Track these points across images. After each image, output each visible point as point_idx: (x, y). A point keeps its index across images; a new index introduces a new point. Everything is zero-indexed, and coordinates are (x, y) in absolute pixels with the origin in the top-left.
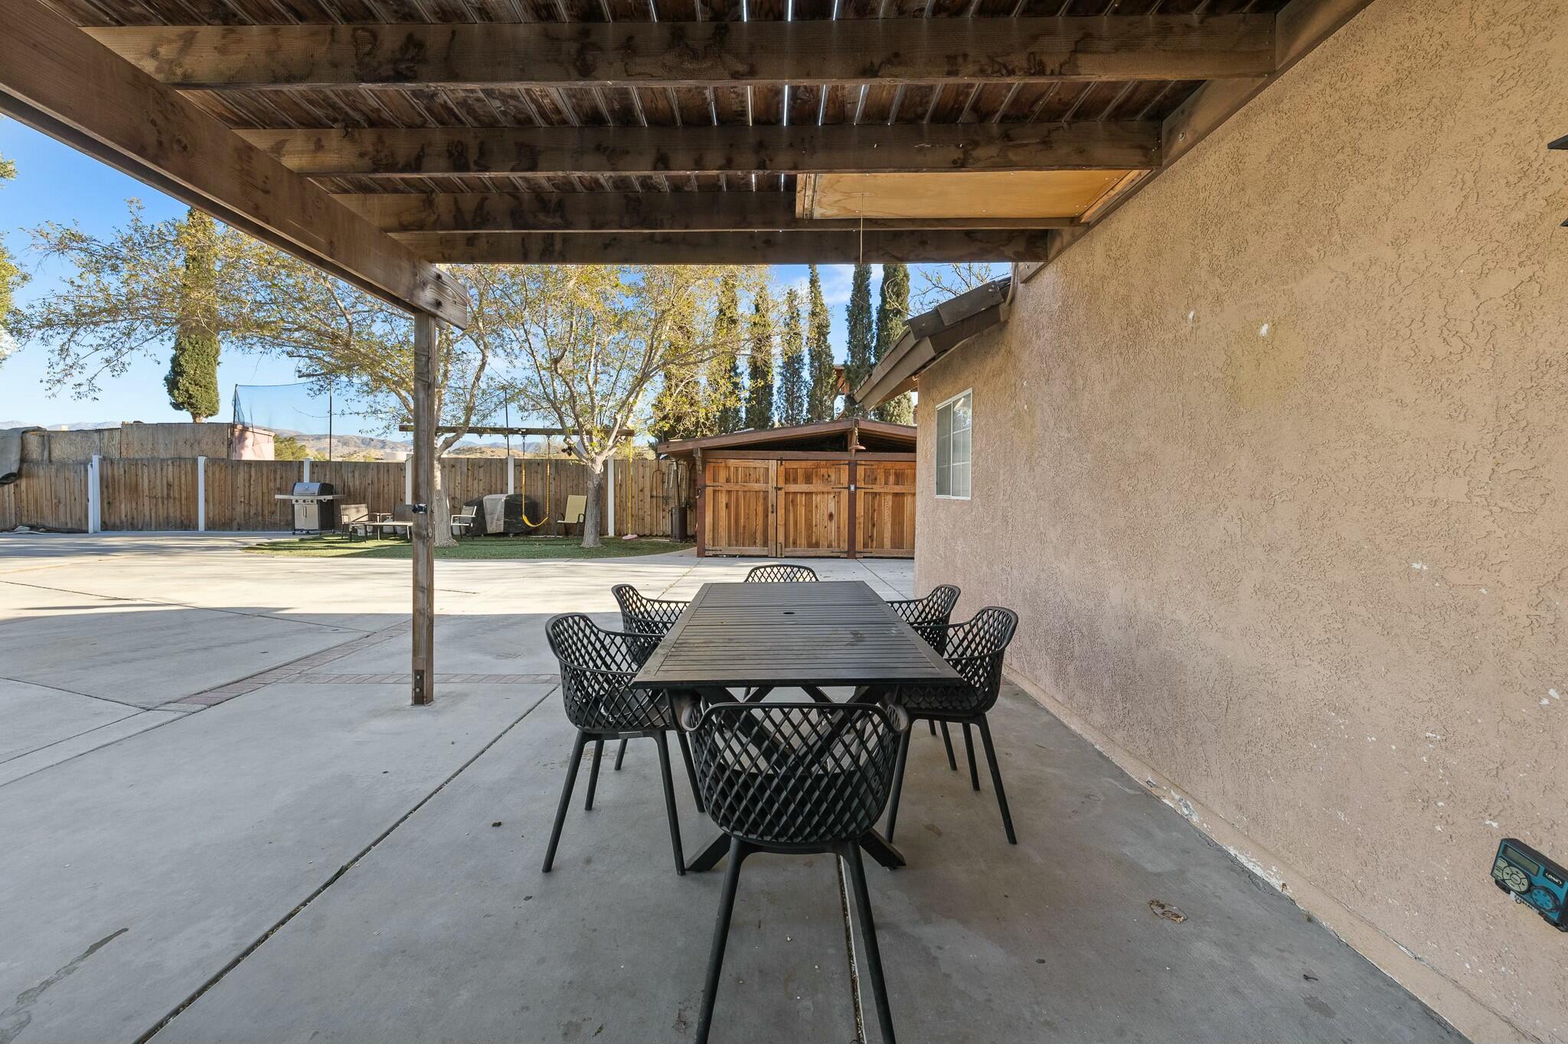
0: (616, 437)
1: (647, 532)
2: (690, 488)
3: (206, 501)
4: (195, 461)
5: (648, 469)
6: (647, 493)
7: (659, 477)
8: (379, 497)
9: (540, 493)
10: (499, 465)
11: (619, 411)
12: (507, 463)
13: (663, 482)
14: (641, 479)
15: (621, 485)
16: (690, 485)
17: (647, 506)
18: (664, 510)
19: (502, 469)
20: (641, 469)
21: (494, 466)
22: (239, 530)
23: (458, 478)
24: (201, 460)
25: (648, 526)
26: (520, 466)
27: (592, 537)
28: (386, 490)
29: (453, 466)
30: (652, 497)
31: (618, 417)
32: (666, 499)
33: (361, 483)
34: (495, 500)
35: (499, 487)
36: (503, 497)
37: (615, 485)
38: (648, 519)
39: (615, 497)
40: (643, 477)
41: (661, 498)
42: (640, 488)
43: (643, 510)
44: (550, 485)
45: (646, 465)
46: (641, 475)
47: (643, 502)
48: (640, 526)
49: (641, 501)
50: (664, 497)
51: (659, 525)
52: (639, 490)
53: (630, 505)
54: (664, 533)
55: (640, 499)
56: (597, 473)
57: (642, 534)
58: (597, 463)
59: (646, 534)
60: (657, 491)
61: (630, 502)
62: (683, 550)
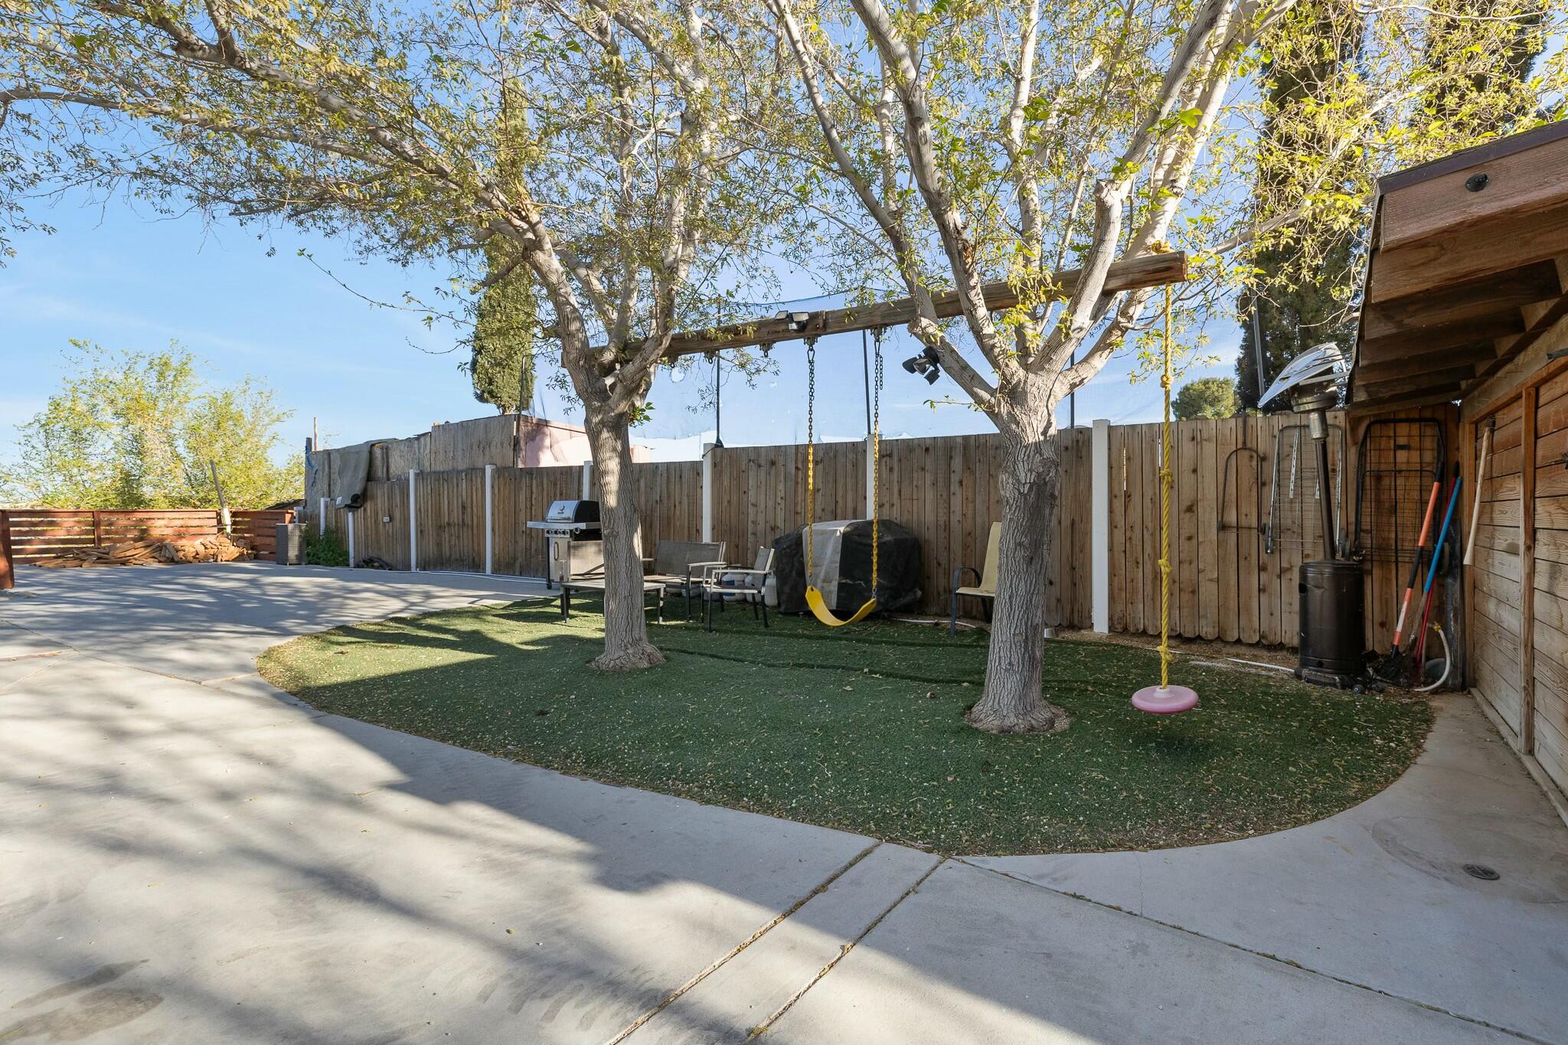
0: (1107, 294)
1: (1208, 630)
2: (1359, 501)
3: (493, 530)
4: (483, 470)
5: (1209, 449)
6: (1208, 516)
7: (1247, 466)
8: (669, 524)
9: (929, 517)
10: (850, 456)
11: (1119, 170)
12: (865, 451)
13: (1263, 484)
14: (1187, 479)
15: (1128, 496)
16: (1361, 487)
17: (1208, 555)
18: (1262, 568)
19: (855, 465)
20: (1188, 448)
21: (841, 459)
22: (521, 574)
23: (781, 487)
24: (489, 469)
25: (1212, 613)
26: (890, 456)
27: (1012, 683)
28: (678, 513)
29: (773, 463)
30: (1223, 527)
31: (1116, 198)
32: (1270, 535)
33: (647, 501)
34: (823, 533)
35: (850, 505)
36: (841, 528)
37: (1112, 496)
38: (1208, 592)
39: (1112, 526)
40: (1195, 471)
41: (1254, 532)
42: (1186, 503)
43: (1194, 564)
44: (952, 497)
45: (1205, 435)
46: (1187, 464)
47: (1194, 541)
48: (1185, 611)
49: (1190, 538)
50: (1262, 529)
51: (1249, 610)
52: (1184, 507)
53: (1154, 548)
54: (1262, 637)
55: (1185, 533)
56: (1031, 440)
57: (1192, 636)
58: (1031, 403)
59: (1203, 634)
60: (1244, 510)
61: (1154, 542)
62: (1405, 761)
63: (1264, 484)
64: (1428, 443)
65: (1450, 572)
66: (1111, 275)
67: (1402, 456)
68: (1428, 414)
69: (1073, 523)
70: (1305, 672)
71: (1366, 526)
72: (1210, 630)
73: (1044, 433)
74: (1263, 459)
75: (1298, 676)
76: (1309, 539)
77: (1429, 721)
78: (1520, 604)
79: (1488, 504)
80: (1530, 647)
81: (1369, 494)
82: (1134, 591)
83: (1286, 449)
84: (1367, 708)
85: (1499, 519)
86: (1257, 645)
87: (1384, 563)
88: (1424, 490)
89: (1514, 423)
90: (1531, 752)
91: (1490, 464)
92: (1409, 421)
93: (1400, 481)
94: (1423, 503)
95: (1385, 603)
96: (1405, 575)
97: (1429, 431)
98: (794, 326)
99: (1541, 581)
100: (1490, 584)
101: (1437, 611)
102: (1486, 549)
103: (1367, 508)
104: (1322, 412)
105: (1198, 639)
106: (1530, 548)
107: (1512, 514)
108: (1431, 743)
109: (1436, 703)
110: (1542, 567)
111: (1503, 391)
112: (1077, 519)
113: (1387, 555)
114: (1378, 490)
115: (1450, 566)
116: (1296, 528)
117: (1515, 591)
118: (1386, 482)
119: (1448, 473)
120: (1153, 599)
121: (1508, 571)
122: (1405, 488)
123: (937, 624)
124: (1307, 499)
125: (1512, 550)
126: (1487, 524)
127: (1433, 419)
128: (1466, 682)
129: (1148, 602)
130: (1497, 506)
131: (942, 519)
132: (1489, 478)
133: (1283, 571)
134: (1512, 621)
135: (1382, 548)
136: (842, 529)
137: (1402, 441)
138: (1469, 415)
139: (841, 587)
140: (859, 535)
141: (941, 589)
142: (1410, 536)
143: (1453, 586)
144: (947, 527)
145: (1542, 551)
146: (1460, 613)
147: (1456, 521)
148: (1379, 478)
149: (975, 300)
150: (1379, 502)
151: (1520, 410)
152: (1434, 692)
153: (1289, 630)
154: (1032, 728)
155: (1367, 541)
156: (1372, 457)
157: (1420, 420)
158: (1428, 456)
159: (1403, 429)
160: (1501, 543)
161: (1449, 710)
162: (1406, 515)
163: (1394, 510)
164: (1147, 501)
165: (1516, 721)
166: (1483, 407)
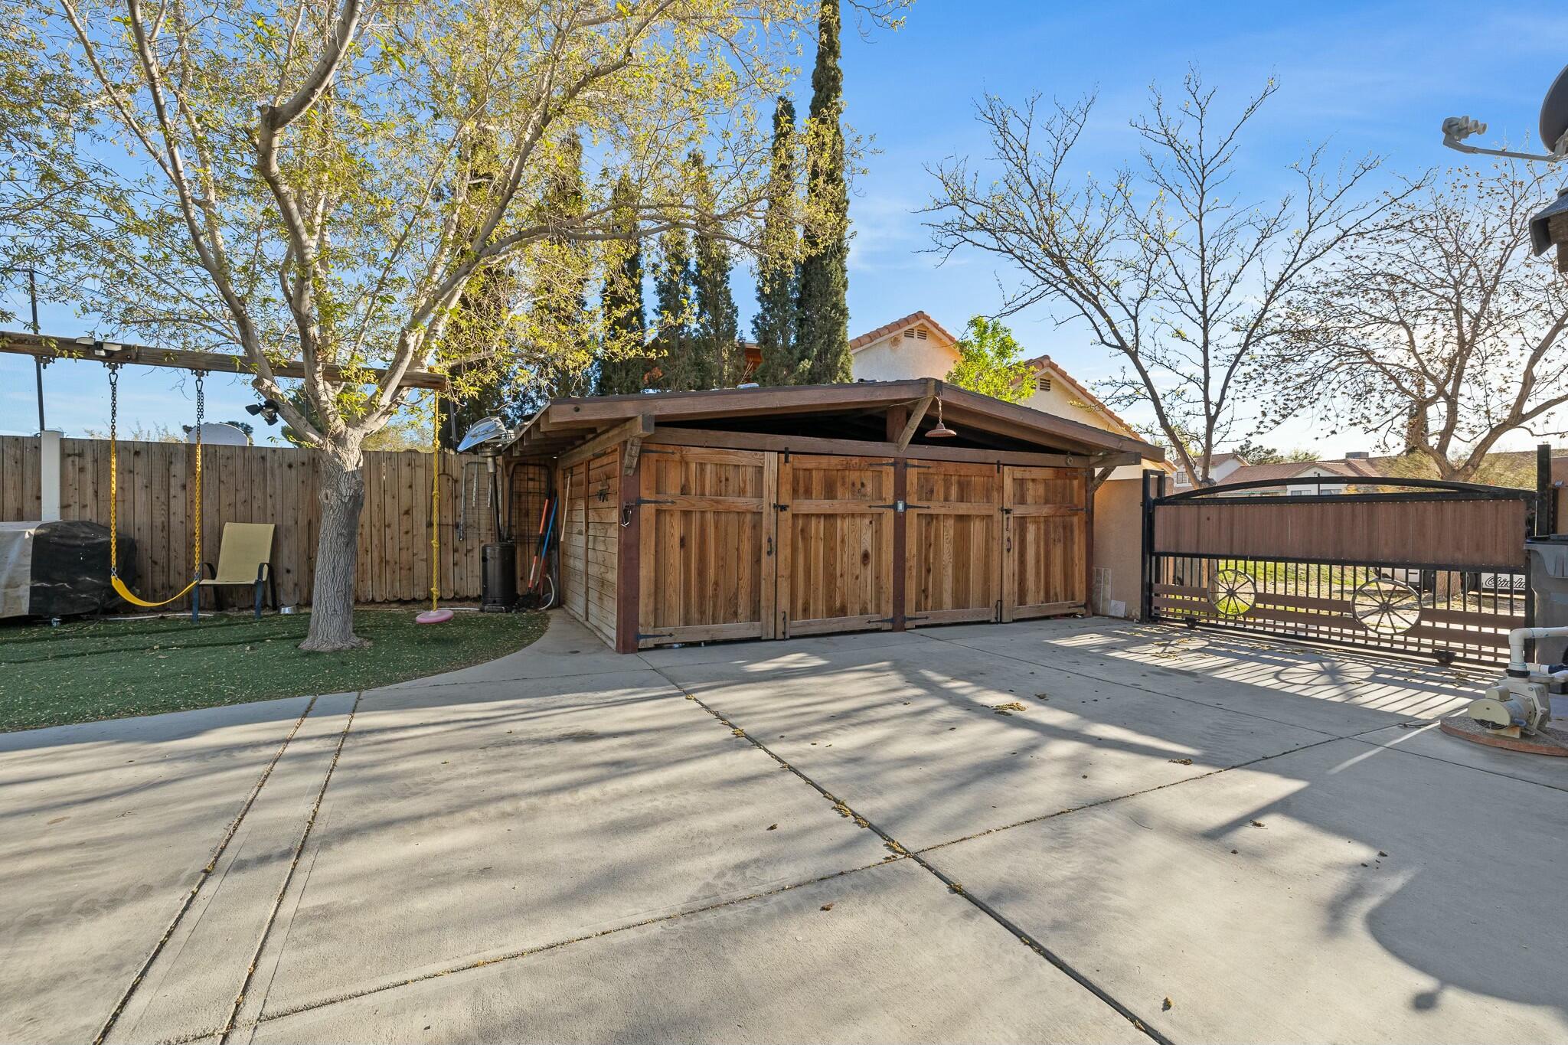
0: (400, 388)
1: (420, 594)
2: (510, 508)
5: (420, 472)
6: (420, 517)
7: (446, 486)
9: (141, 519)
12: (37, 450)
16: (511, 501)
17: (421, 542)
18: (455, 550)
25: (422, 582)
26: (79, 456)
30: (430, 524)
31: (412, 341)
32: (462, 530)
35: (16, 504)
36: (30, 531)
38: (421, 567)
40: (411, 487)
41: (451, 528)
42: (404, 508)
43: (410, 550)
44: (172, 501)
45: (418, 463)
46: (405, 482)
47: (410, 534)
48: (404, 582)
49: (407, 533)
50: (457, 526)
51: (447, 579)
52: (402, 512)
53: (380, 540)
54: (456, 594)
55: (404, 529)
56: (349, 469)
57: (408, 599)
58: (349, 446)
59: (417, 597)
60: (444, 514)
61: (380, 536)
62: (543, 631)
63: (456, 497)
64: (543, 478)
65: (553, 548)
66: (404, 378)
67: (531, 484)
68: (543, 462)
69: (310, 523)
70: (486, 607)
71: (513, 523)
72: (422, 593)
73: (357, 465)
74: (456, 481)
75: (482, 610)
76: (483, 531)
77: (548, 619)
78: (584, 558)
79: (571, 511)
80: (587, 574)
81: (516, 505)
82: (364, 572)
83: (470, 476)
84: (521, 618)
85: (575, 519)
86: (453, 599)
87: (523, 544)
88: (542, 503)
89: (580, 474)
90: (587, 620)
91: (571, 491)
92: (534, 465)
93: (530, 498)
94: (541, 510)
95: (523, 566)
96: (533, 551)
97: (543, 472)
98: (103, 353)
99: (590, 545)
100: (571, 550)
101: (548, 568)
102: (569, 534)
103: (515, 513)
104: (494, 458)
105: (414, 600)
106: (587, 531)
107: (580, 516)
108: (550, 625)
109: (549, 613)
110: (591, 538)
111: (576, 460)
112: (314, 520)
113: (523, 538)
114: (520, 502)
115: (554, 543)
116: (476, 525)
117: (581, 552)
118: (523, 498)
119: (552, 494)
120: (380, 577)
121: (579, 541)
122: (532, 503)
123: (162, 617)
124: (482, 507)
125: (580, 533)
126: (570, 522)
127: (545, 465)
128: (560, 603)
129: (376, 578)
130: (574, 512)
131: (159, 520)
132: (570, 499)
133: (468, 551)
134: (579, 565)
135: (522, 535)
136: (32, 531)
137: (531, 476)
138: (561, 465)
139: (34, 591)
140: (61, 537)
141: (158, 586)
142: (535, 528)
143: (554, 553)
144: (166, 527)
145: (591, 532)
146: (558, 567)
147: (555, 520)
148: (520, 496)
149: (318, 379)
150: (520, 509)
151: (583, 469)
152: (548, 609)
153: (474, 588)
154: (353, 647)
155: (514, 532)
156: (516, 484)
157: (539, 465)
158: (543, 486)
159: (531, 469)
160: (575, 530)
161: (555, 614)
162: (533, 518)
163: (527, 514)
164: (375, 508)
165: (581, 612)
166: (568, 463)
